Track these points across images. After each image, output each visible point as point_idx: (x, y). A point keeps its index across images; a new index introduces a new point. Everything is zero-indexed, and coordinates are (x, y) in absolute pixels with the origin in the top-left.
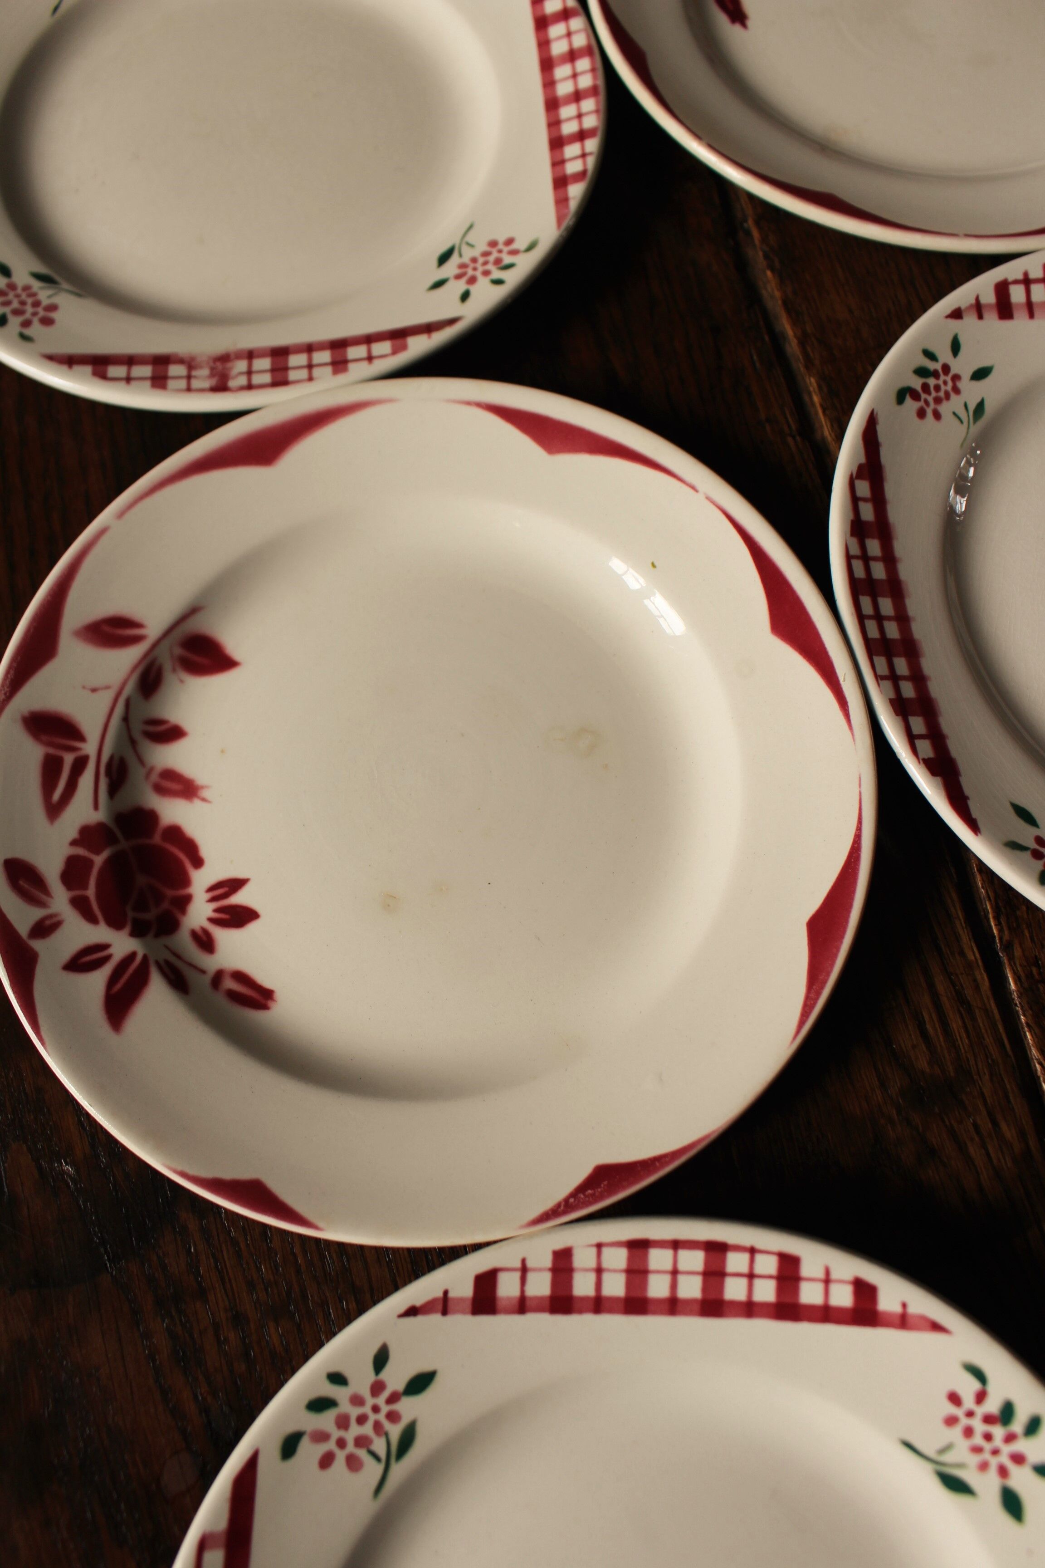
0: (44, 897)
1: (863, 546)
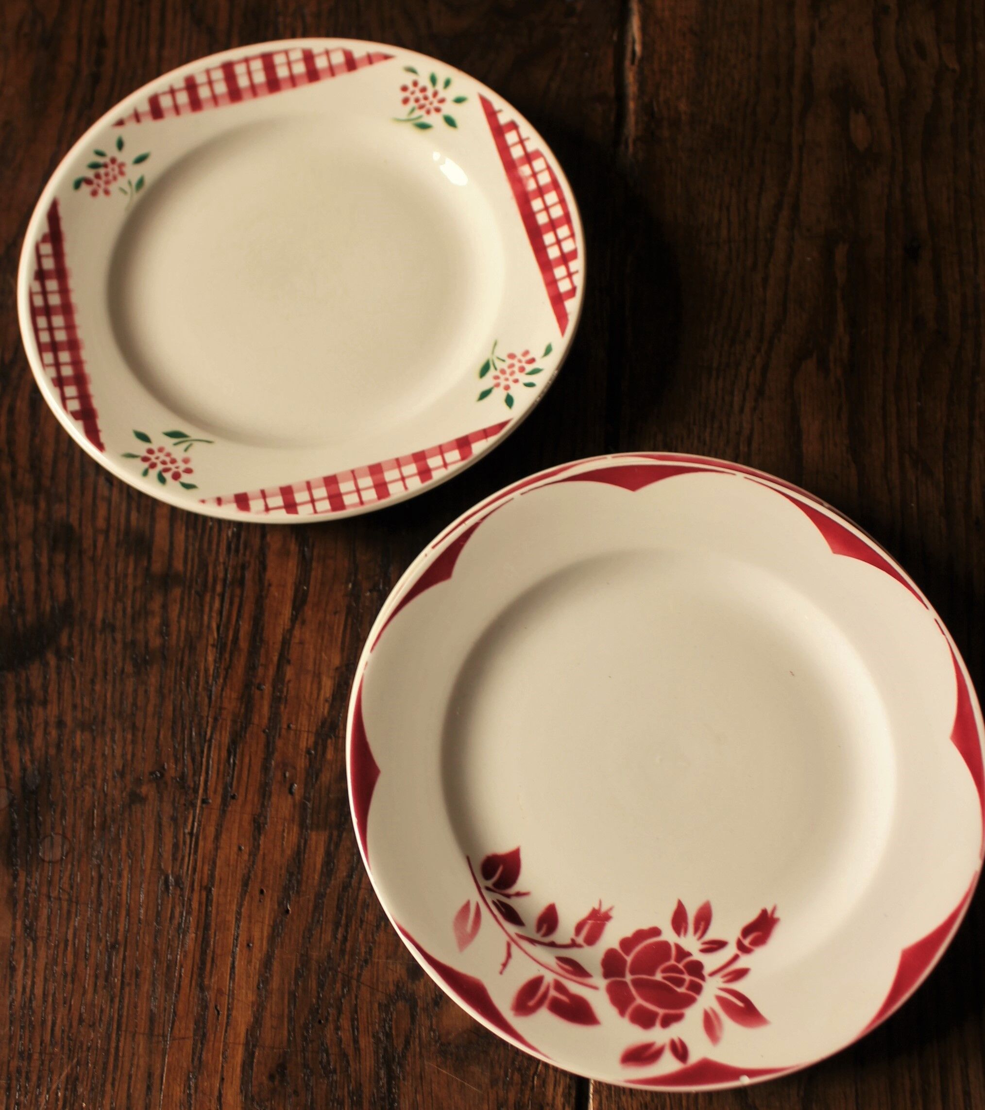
1: (43, 286)
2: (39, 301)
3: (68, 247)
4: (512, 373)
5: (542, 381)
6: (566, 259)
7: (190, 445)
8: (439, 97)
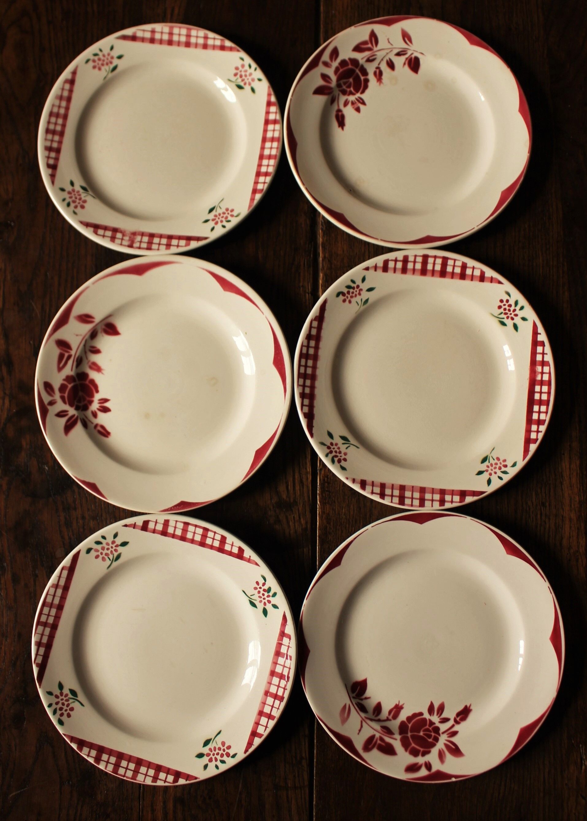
0: (52, 394)
1: (308, 343)
2: (304, 351)
3: (325, 325)
4: (495, 468)
5: (506, 478)
6: (540, 422)
7: (349, 446)
8: (515, 313)
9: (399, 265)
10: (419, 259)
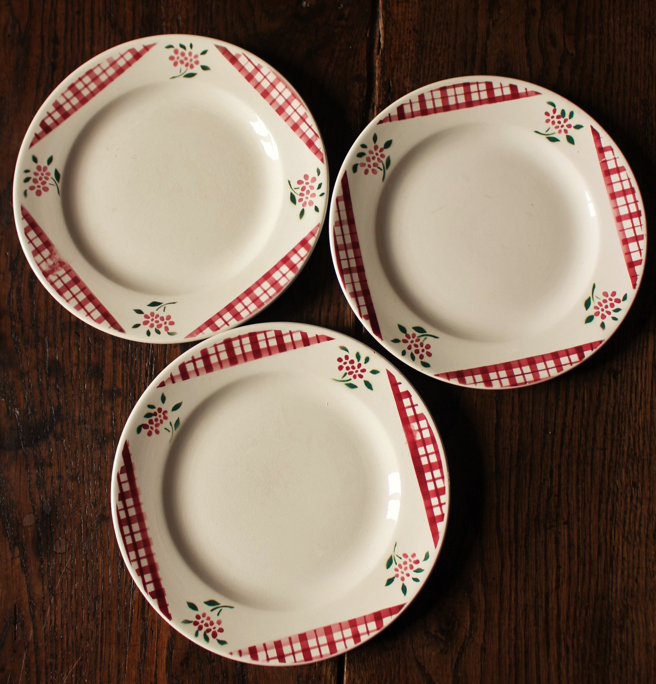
1: (124, 504)
4: (406, 569)
5: (423, 577)
6: (439, 492)
7: (221, 610)
8: (362, 368)
9: (200, 364)
10: (222, 348)
